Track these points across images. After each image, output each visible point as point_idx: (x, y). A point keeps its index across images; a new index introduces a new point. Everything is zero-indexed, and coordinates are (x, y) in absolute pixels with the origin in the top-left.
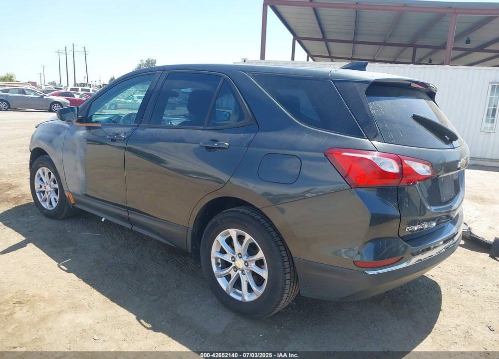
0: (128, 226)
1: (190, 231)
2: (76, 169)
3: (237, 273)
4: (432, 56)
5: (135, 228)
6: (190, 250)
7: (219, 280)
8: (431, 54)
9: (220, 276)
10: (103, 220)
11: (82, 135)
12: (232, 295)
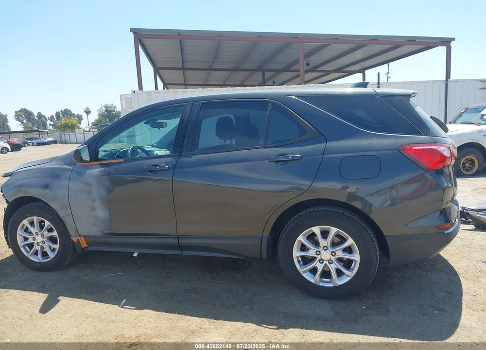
0: (178, 253)
1: (265, 240)
2: (93, 209)
3: (324, 264)
4: (275, 78)
5: (186, 253)
6: (265, 256)
7: (304, 275)
8: (273, 76)
9: (305, 272)
10: (135, 255)
11: (99, 173)
12: (322, 284)
